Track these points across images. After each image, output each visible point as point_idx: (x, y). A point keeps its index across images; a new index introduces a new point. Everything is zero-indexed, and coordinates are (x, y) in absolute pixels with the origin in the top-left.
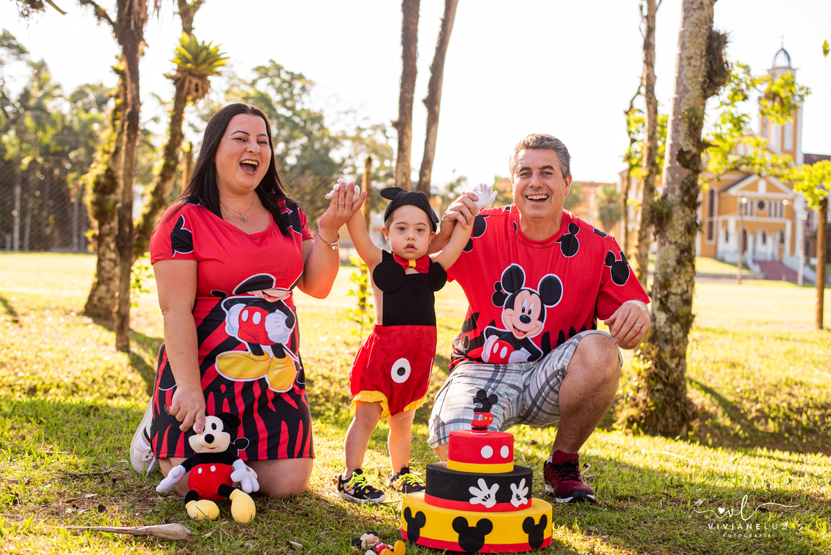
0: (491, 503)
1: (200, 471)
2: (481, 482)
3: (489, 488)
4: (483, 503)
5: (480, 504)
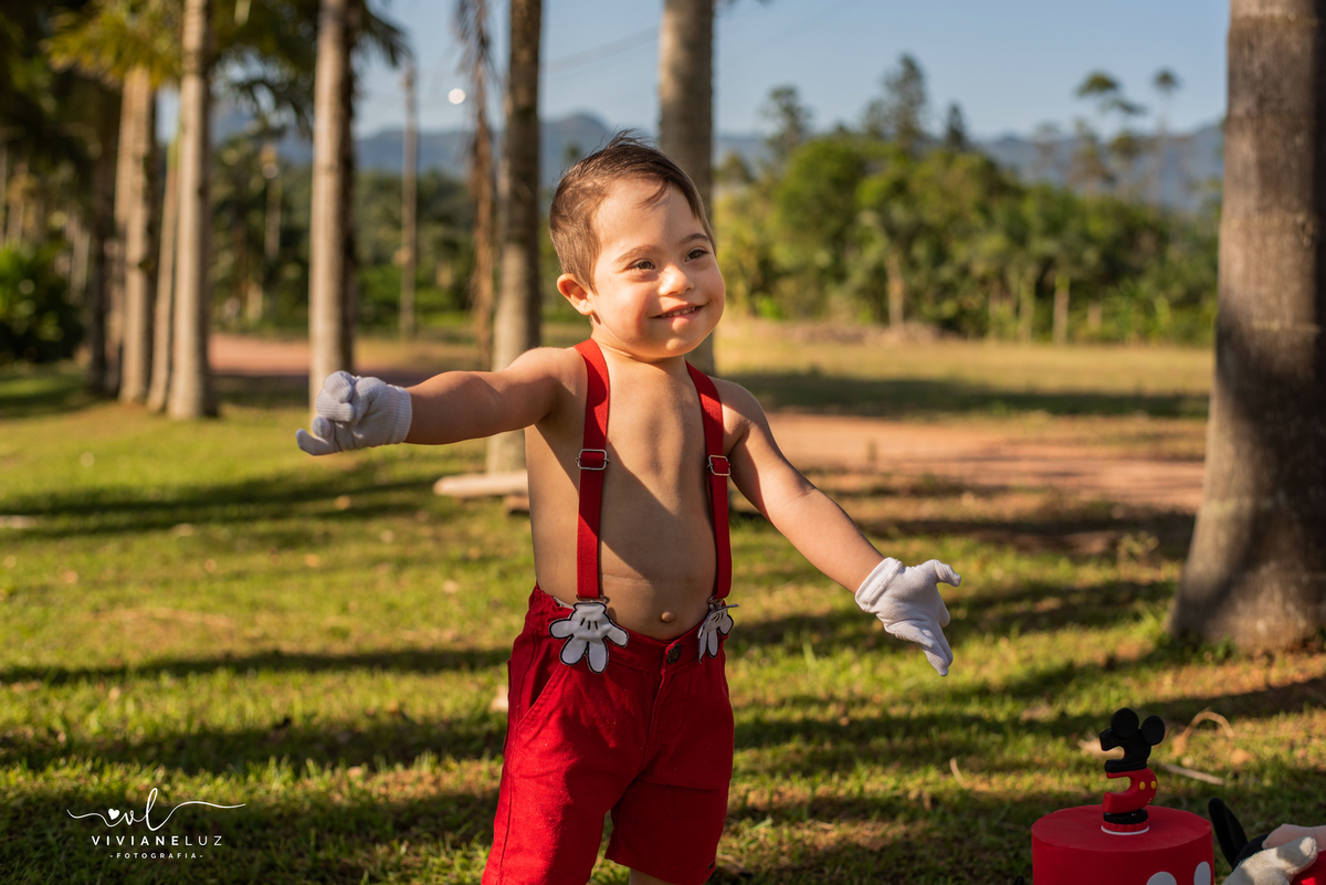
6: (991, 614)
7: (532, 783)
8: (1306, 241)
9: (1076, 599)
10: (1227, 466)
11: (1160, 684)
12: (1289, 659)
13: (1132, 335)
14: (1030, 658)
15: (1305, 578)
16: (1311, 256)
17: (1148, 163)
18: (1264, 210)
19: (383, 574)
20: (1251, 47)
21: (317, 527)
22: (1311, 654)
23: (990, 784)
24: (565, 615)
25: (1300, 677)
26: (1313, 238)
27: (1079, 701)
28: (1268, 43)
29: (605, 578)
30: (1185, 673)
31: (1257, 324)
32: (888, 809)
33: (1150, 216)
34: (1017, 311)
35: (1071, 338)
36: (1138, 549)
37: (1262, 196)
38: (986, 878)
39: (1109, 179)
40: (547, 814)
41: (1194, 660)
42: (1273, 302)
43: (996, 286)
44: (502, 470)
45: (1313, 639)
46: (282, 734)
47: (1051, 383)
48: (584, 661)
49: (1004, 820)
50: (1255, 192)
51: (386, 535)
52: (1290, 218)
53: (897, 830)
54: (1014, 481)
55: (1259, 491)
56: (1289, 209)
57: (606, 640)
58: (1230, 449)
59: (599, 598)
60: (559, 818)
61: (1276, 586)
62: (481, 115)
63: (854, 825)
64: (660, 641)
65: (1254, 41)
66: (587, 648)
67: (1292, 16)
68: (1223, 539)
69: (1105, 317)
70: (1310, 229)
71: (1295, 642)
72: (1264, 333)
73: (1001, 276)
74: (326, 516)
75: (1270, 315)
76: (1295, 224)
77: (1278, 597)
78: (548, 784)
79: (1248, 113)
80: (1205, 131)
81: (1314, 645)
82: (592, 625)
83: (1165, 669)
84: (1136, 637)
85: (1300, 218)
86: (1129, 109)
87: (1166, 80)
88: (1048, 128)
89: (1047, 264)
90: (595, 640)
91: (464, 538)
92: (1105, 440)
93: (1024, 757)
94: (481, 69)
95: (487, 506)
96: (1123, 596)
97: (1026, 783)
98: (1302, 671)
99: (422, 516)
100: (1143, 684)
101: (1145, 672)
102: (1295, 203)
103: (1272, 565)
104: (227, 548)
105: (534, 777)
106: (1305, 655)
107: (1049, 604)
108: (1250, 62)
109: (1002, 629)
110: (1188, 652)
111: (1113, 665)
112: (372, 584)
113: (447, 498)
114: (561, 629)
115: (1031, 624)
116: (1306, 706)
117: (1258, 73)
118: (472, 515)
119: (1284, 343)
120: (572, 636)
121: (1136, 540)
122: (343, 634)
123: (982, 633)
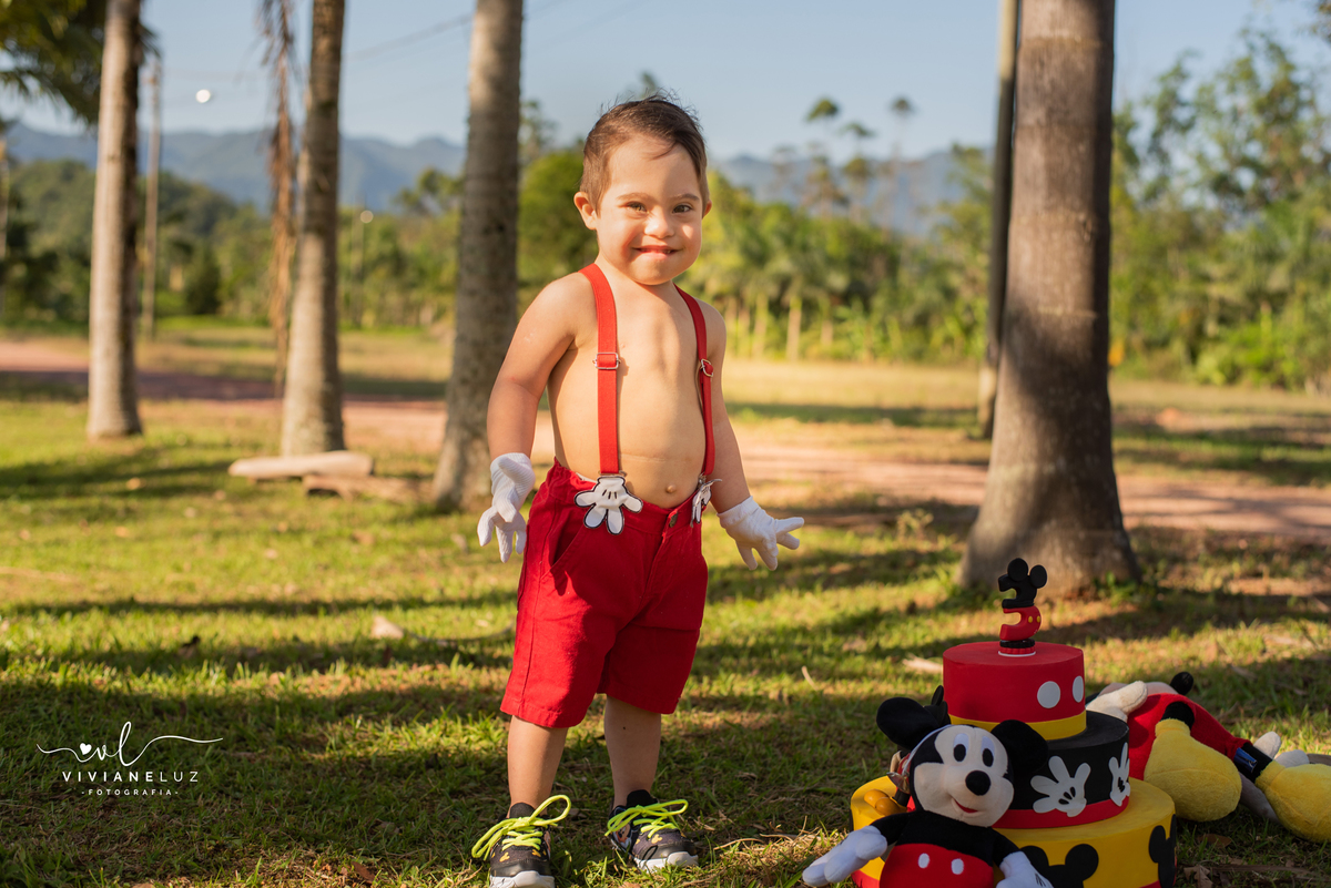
0: (1076, 807)
1: (924, 861)
2: (1057, 764)
3: (1072, 775)
4: (1062, 808)
5: (1056, 810)
6: (795, 573)
7: (555, 624)
8: (1087, 237)
9: (863, 564)
10: (1014, 436)
11: (957, 626)
12: (1068, 605)
13: (863, 355)
14: (837, 606)
15: (1082, 535)
16: (1090, 251)
17: (881, 186)
18: (1050, 209)
19: (200, 543)
20: (1042, 64)
21: (118, 504)
22: (1086, 601)
23: (835, 688)
24: (589, 488)
25: (1078, 620)
26: (1092, 234)
27: (890, 637)
28: (1056, 61)
29: (624, 457)
30: (977, 616)
31: (1042, 309)
32: (757, 703)
33: (880, 239)
34: (752, 328)
35: (803, 354)
36: (915, 524)
37: (1050, 195)
38: (856, 746)
39: (843, 201)
40: (567, 650)
41: (985, 606)
42: (1057, 290)
43: (731, 303)
44: (294, 453)
45: (1088, 588)
46: (191, 651)
47: (793, 395)
48: (604, 523)
49: (855, 711)
50: (1043, 192)
51: (188, 510)
52: (1073, 216)
53: (768, 717)
54: (782, 476)
55: (1042, 457)
56: (1073, 209)
57: (623, 508)
58: (1017, 420)
59: (617, 473)
60: (576, 654)
61: (1057, 541)
62: (282, 108)
63: (732, 713)
64: (665, 509)
65: (1045, 58)
66: (607, 514)
67: (1078, 38)
68: (1010, 500)
69: (836, 337)
70: (1090, 226)
71: (1073, 591)
72: (1049, 317)
73: (738, 295)
74: (126, 494)
75: (1054, 302)
76: (1077, 221)
77: (1058, 551)
78: (569, 626)
79: (1038, 122)
80: (935, 156)
81: (1088, 594)
82: (613, 495)
83: (961, 613)
84: (929, 590)
85: (1082, 217)
86: (861, 132)
87: (902, 105)
88: (783, 150)
89: (784, 283)
90: (613, 508)
91: (266, 514)
92: (854, 443)
93: (859, 669)
94: (284, 62)
95: (284, 487)
96: (909, 561)
97: (864, 689)
98: (1080, 615)
99: (220, 496)
100: (942, 625)
101: (942, 616)
102: (1078, 203)
103: (1054, 523)
104: (35, 522)
105: (557, 620)
106: (1081, 603)
107: (841, 567)
108: (1041, 77)
109: (807, 585)
110: (979, 599)
111: (913, 609)
112: (193, 550)
113: (242, 478)
114: (584, 499)
115: (830, 582)
116: (1088, 640)
117: (1048, 87)
118: (272, 494)
119: (1066, 327)
120: (595, 504)
121: (914, 516)
122: (191, 587)
123: (789, 588)
